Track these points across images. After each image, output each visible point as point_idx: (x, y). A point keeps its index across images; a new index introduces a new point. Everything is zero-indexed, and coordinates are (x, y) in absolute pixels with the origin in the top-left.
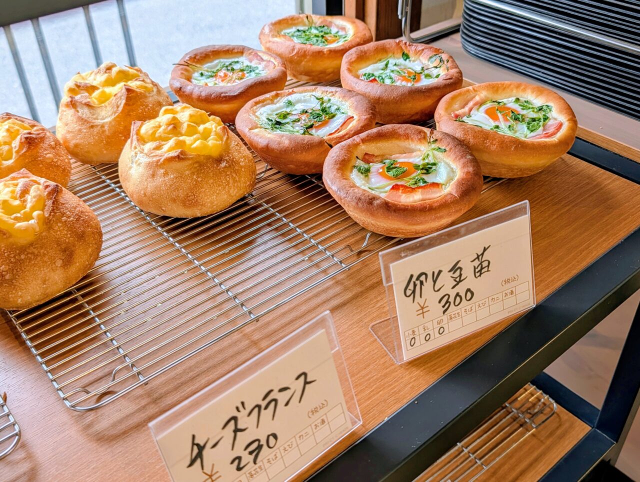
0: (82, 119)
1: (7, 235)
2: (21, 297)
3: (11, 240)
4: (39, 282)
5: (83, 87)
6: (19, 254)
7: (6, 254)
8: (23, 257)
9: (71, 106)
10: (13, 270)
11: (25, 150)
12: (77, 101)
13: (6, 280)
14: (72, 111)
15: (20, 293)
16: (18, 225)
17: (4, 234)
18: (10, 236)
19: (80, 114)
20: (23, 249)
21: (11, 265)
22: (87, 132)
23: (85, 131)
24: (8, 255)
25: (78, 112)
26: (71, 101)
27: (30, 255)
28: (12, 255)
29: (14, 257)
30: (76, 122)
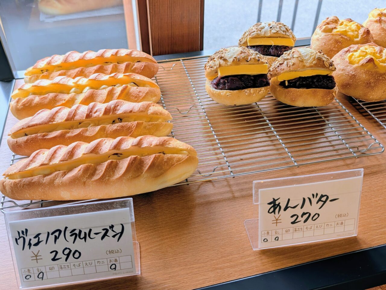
0: (384, 29)
1: (377, 67)
2: (373, 95)
3: (377, 70)
4: (382, 91)
5: (384, 14)
6: (379, 76)
7: (374, 75)
8: (381, 78)
9: (379, 22)
10: (375, 82)
11: (365, 36)
12: (382, 20)
13: (371, 86)
14: (379, 24)
15: (373, 94)
16: (381, 64)
17: (376, 66)
18: (378, 68)
19: (382, 26)
20: (381, 75)
21: (375, 80)
22: (384, 36)
23: (383, 35)
24: (375, 76)
25: (381, 25)
26: (380, 20)
27: (383, 78)
28: (377, 76)
29: (377, 77)
30: (379, 30)
